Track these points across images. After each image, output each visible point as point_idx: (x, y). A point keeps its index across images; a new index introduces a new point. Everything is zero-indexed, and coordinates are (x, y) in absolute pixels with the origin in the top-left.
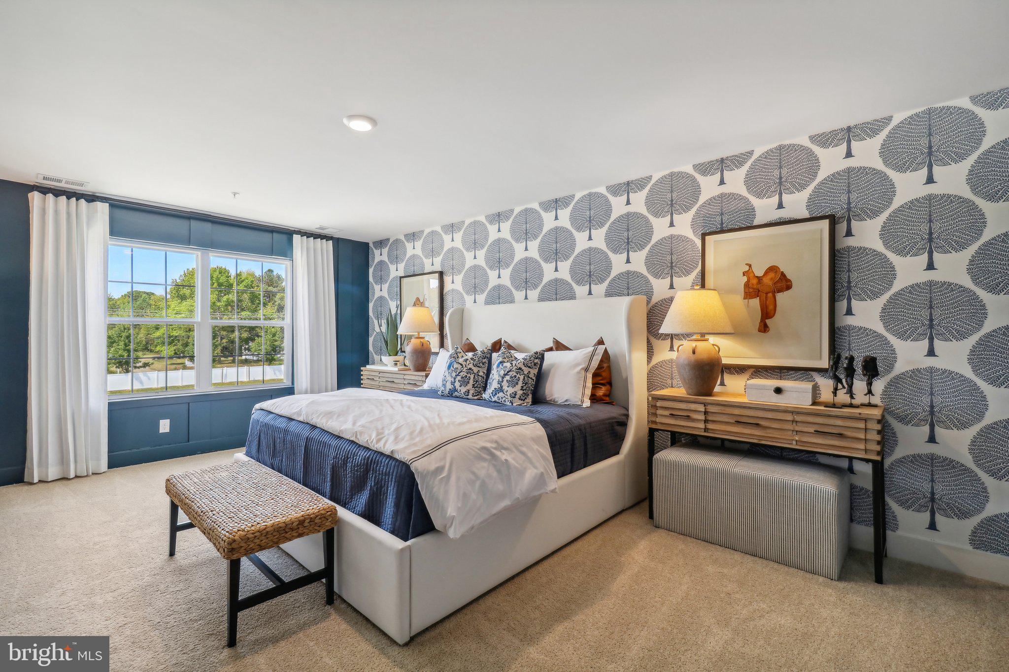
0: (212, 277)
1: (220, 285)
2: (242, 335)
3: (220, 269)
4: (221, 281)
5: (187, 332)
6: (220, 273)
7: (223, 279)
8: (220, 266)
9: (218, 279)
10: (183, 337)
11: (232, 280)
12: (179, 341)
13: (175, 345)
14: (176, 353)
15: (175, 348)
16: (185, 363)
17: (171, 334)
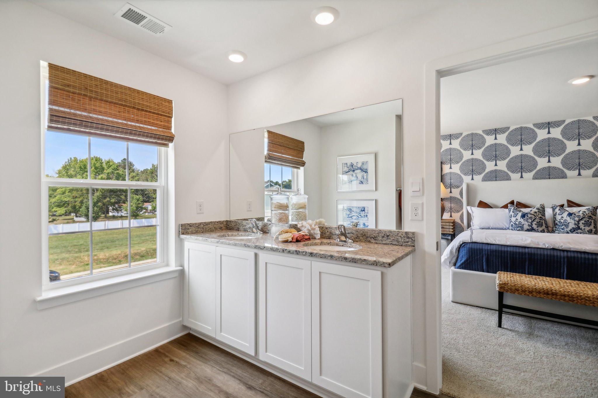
0: (91, 163)
1: (96, 168)
2: (111, 201)
3: (96, 158)
4: (97, 166)
5: (74, 198)
6: (96, 161)
7: (98, 165)
8: (96, 156)
9: (95, 164)
10: (72, 202)
11: (104, 165)
12: (68, 204)
13: (65, 207)
14: (66, 212)
15: (66, 209)
16: (74, 219)
17: (63, 200)
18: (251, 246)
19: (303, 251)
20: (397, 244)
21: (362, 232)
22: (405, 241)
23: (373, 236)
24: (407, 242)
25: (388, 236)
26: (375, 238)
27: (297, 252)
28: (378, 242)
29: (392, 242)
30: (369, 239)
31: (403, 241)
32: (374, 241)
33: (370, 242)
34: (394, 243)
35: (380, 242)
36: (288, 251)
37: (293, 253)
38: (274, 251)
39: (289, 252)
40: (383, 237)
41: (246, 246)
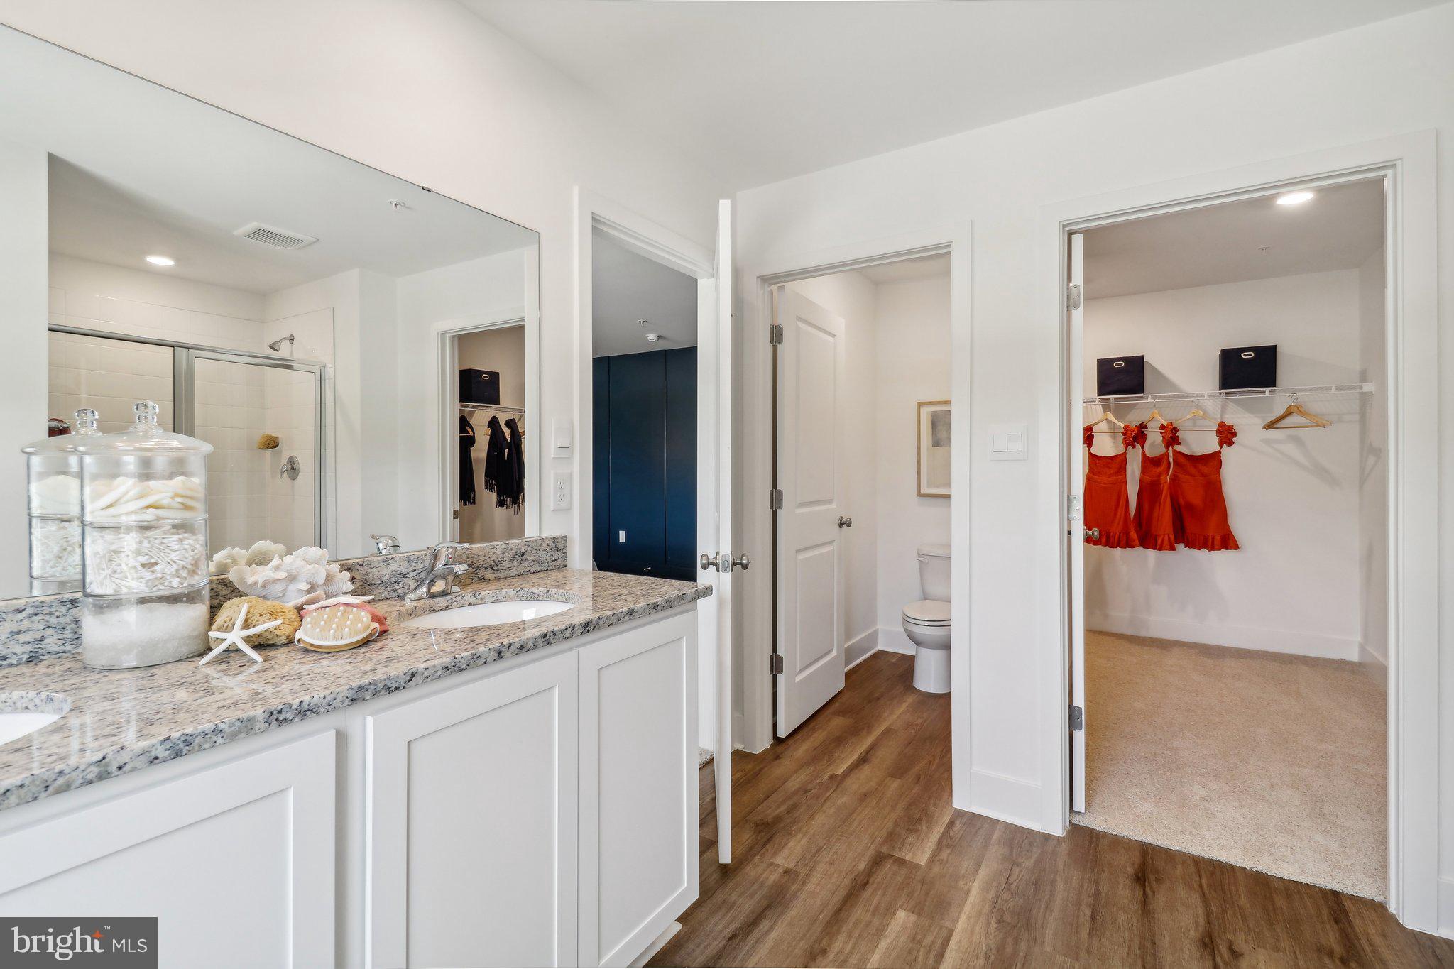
18: (325, 703)
19: (564, 627)
20: (539, 569)
21: (464, 557)
22: (553, 558)
23: (492, 563)
24: (556, 560)
25: (522, 555)
26: (495, 567)
27: (547, 637)
28: (501, 575)
29: (529, 568)
30: (482, 572)
31: (548, 559)
32: (494, 575)
33: (483, 579)
34: (533, 569)
35: (508, 573)
36: (519, 646)
37: (535, 646)
38: (461, 670)
39: (521, 648)
40: (512, 560)
41: (281, 722)
